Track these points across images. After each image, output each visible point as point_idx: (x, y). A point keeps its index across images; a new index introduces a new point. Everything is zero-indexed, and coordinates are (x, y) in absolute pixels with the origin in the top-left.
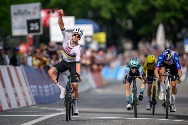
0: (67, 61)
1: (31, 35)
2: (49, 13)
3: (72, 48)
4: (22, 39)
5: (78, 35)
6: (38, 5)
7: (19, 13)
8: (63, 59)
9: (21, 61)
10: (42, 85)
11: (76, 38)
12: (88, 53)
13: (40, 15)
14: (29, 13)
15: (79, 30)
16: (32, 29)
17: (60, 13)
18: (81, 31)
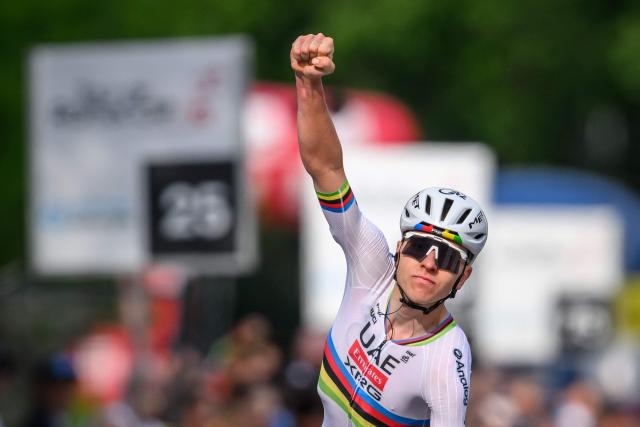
1: (172, 275)
5: (443, 248)
6: (227, 55)
11: (422, 273)
13: (238, 131)
15: (448, 204)
16: (178, 225)
17: (305, 59)
18: (468, 212)
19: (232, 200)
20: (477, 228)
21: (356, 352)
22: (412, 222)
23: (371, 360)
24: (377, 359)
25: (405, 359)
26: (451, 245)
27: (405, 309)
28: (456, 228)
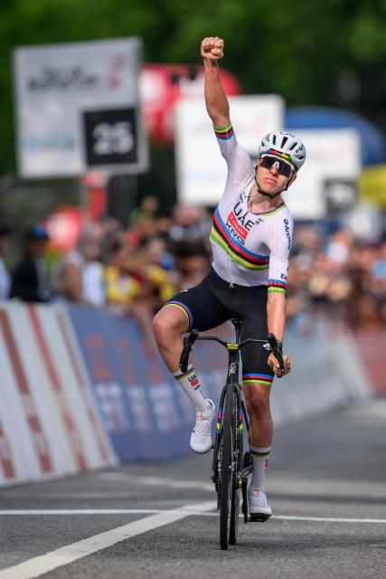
1: (100, 176)
2: (173, 81)
3: (254, 218)
4: (62, 191)
5: (281, 162)
6: (128, 47)
7: (51, 81)
8: (213, 270)
9: (56, 283)
10: (145, 383)
11: (270, 176)
12: (338, 252)
13: (137, 91)
14: (91, 81)
15: (285, 139)
16: (102, 148)
18: (295, 144)
19: (134, 132)
20: (300, 153)
21: (232, 218)
22: (265, 149)
23: (239, 221)
24: (243, 222)
25: (257, 222)
26: (286, 162)
27: (260, 195)
28: (289, 152)
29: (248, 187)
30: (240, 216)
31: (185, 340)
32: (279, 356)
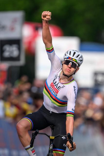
0: (51, 110)
2: (36, 29)
6: (19, 15)
8: (43, 105)
11: (68, 68)
13: (21, 33)
16: (7, 54)
17: (45, 16)
18: (79, 55)
19: (19, 49)
20: (81, 59)
21: (52, 85)
22: (66, 57)
23: (55, 86)
24: (57, 87)
25: (63, 87)
27: (64, 76)
28: (76, 58)
29: (59, 73)
30: (56, 84)
31: (33, 134)
32: (72, 143)
